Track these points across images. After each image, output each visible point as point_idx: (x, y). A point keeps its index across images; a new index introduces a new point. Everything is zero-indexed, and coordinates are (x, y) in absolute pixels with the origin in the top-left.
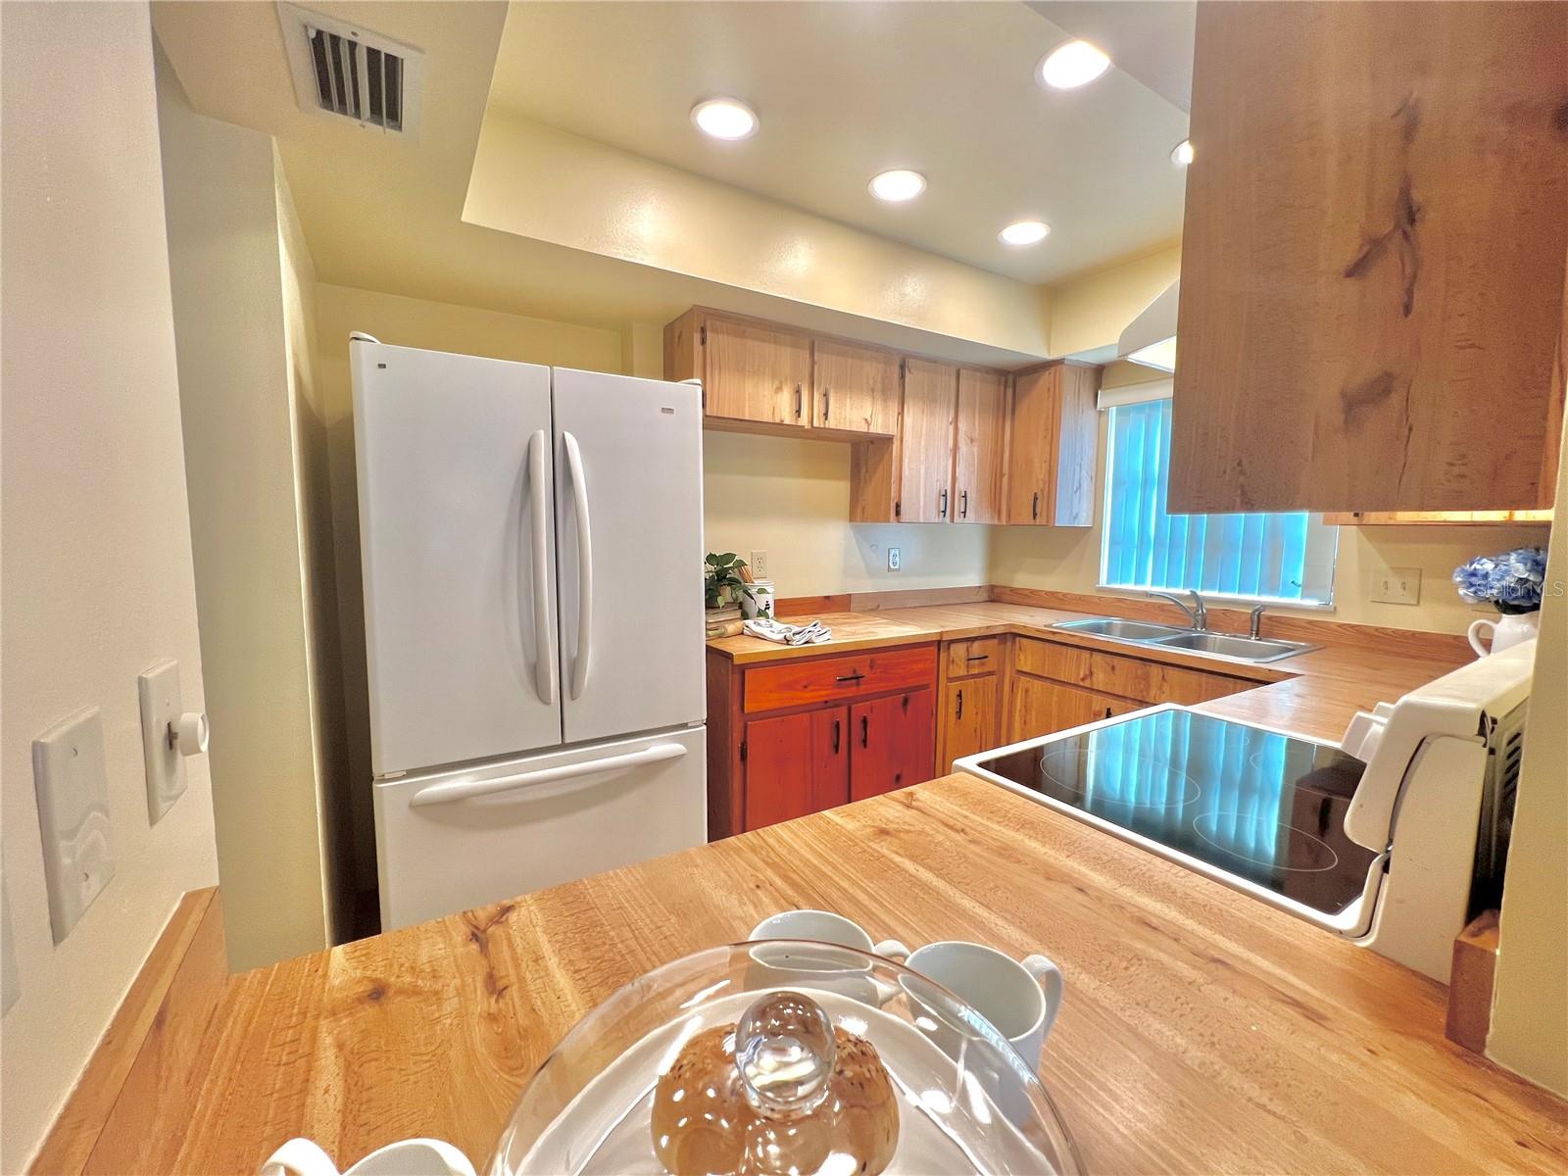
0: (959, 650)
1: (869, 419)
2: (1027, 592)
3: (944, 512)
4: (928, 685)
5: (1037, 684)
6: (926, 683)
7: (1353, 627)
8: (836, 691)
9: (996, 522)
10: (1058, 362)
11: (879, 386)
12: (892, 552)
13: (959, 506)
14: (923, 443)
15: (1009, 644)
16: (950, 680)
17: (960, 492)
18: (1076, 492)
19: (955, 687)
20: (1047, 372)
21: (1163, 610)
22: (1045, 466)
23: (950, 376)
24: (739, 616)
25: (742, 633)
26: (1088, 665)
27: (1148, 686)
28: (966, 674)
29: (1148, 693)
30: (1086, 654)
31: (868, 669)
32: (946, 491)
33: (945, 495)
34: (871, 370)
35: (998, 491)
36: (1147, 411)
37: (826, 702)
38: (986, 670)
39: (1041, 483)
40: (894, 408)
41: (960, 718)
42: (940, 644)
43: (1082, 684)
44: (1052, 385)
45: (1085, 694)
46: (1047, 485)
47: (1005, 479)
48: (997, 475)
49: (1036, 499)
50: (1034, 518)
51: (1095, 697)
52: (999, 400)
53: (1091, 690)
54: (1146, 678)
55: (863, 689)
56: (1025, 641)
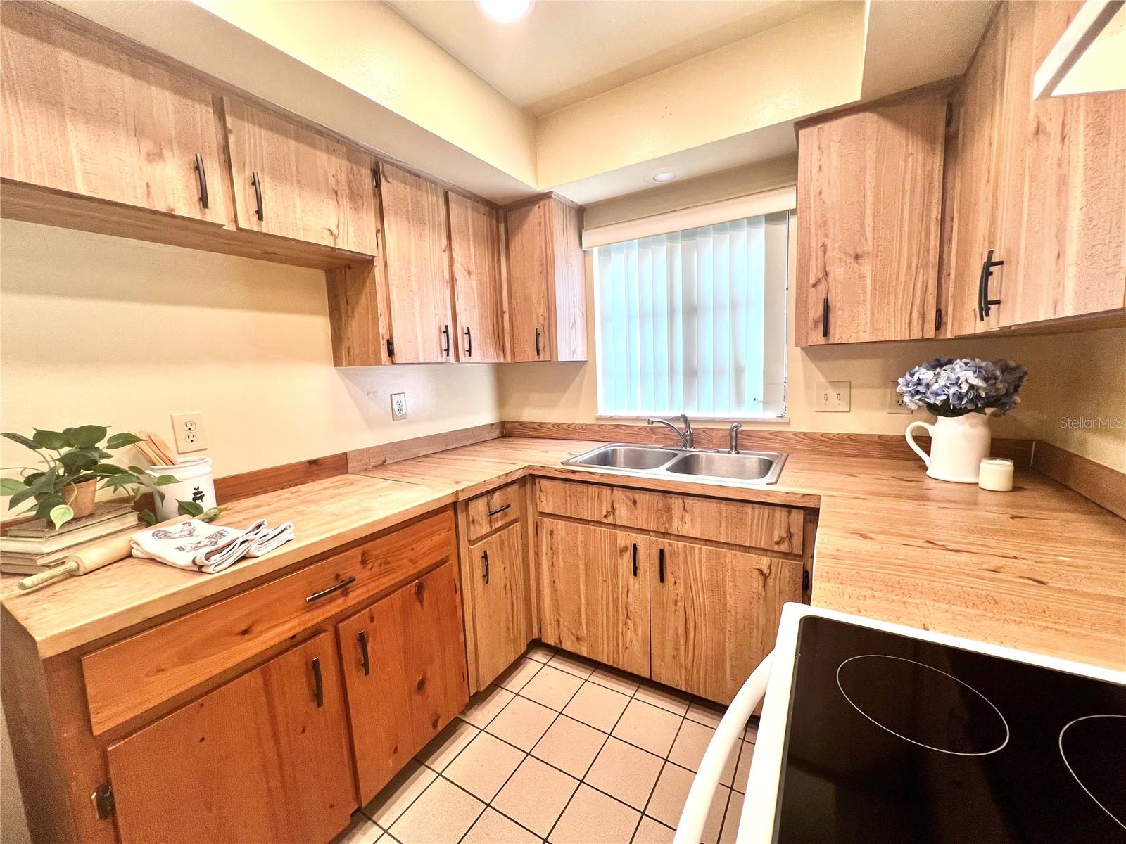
0: (479, 507)
1: (335, 231)
2: (535, 426)
3: (447, 350)
4: (447, 557)
5: (561, 525)
6: (444, 556)
7: (805, 434)
8: (308, 615)
9: (502, 360)
10: (547, 196)
11: (344, 190)
12: (395, 399)
13: (463, 343)
14: (413, 270)
15: (529, 486)
16: (472, 543)
17: (463, 330)
18: (572, 328)
19: (477, 549)
20: (538, 206)
21: (654, 433)
22: (543, 301)
23: (437, 196)
24: (136, 522)
25: (130, 556)
26: (609, 501)
27: (670, 518)
28: (489, 530)
29: (671, 525)
30: (606, 491)
31: (359, 567)
32: (447, 326)
33: (446, 332)
34: (329, 165)
35: (500, 328)
36: (625, 251)
37: (293, 637)
38: (510, 518)
39: (541, 319)
40: (370, 220)
41: (487, 583)
42: (455, 507)
43: (605, 521)
44: (543, 220)
45: (609, 530)
46: (547, 321)
47: (506, 316)
48: (498, 313)
49: (538, 335)
50: (538, 354)
51: (621, 534)
52: (492, 234)
53: (615, 526)
54: (668, 510)
55: (356, 596)
56: (545, 483)
